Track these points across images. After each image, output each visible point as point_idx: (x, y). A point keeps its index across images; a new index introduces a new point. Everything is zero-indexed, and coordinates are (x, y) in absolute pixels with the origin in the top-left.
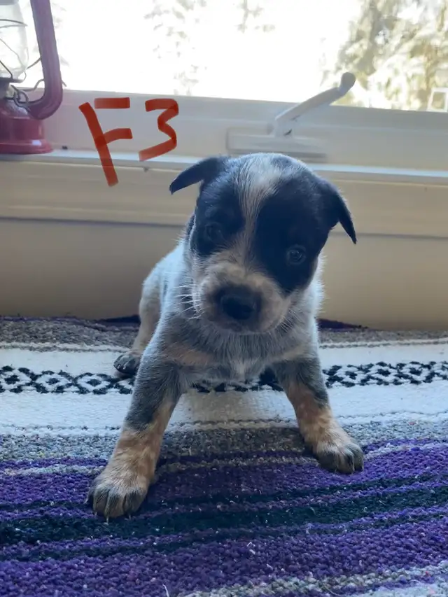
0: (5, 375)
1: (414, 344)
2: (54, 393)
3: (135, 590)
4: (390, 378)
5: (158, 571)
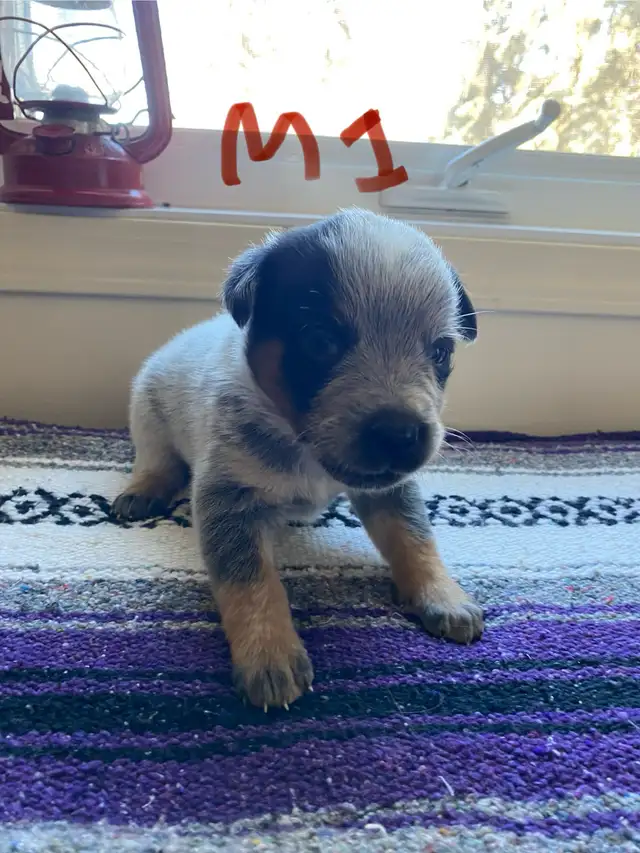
3: (402, 782)
5: (425, 757)
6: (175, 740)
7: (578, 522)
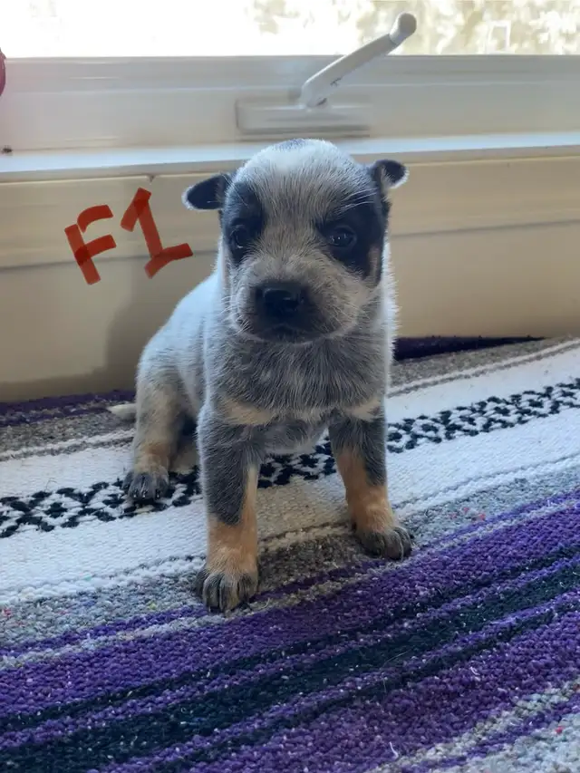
0: (42, 506)
1: (515, 364)
2: (125, 518)
3: (365, 755)
4: (512, 418)
5: (379, 726)
6: (157, 758)
7: (449, 437)
